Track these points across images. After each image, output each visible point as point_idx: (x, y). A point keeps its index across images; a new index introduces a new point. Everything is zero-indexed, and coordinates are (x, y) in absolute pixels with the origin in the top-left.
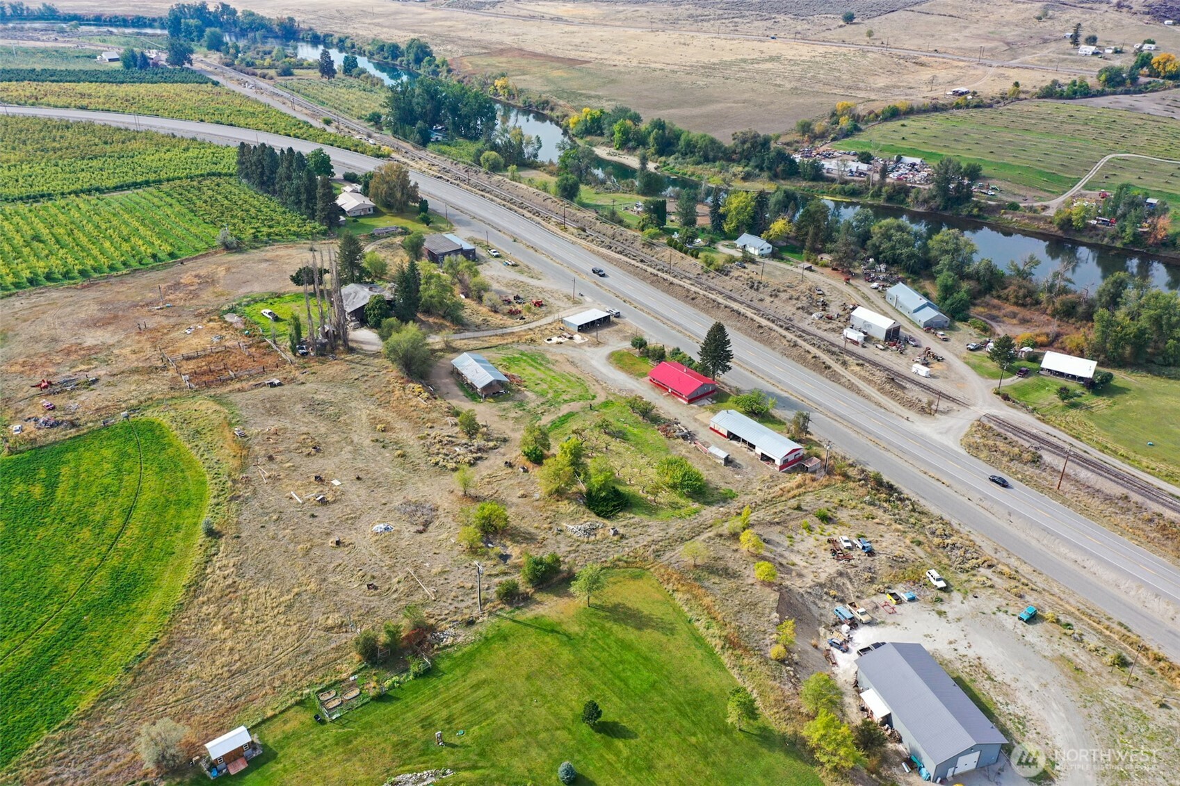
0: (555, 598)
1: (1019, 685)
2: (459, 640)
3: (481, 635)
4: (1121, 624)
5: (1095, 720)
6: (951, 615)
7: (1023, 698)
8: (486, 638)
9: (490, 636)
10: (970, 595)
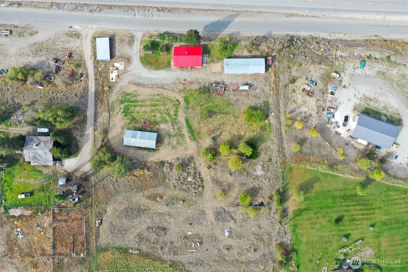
0: (288, 202)
1: (377, 95)
2: (289, 238)
3: (291, 232)
4: (375, 36)
5: (397, 89)
6: (347, 85)
7: (381, 99)
8: (293, 231)
9: (293, 230)
10: (345, 70)
